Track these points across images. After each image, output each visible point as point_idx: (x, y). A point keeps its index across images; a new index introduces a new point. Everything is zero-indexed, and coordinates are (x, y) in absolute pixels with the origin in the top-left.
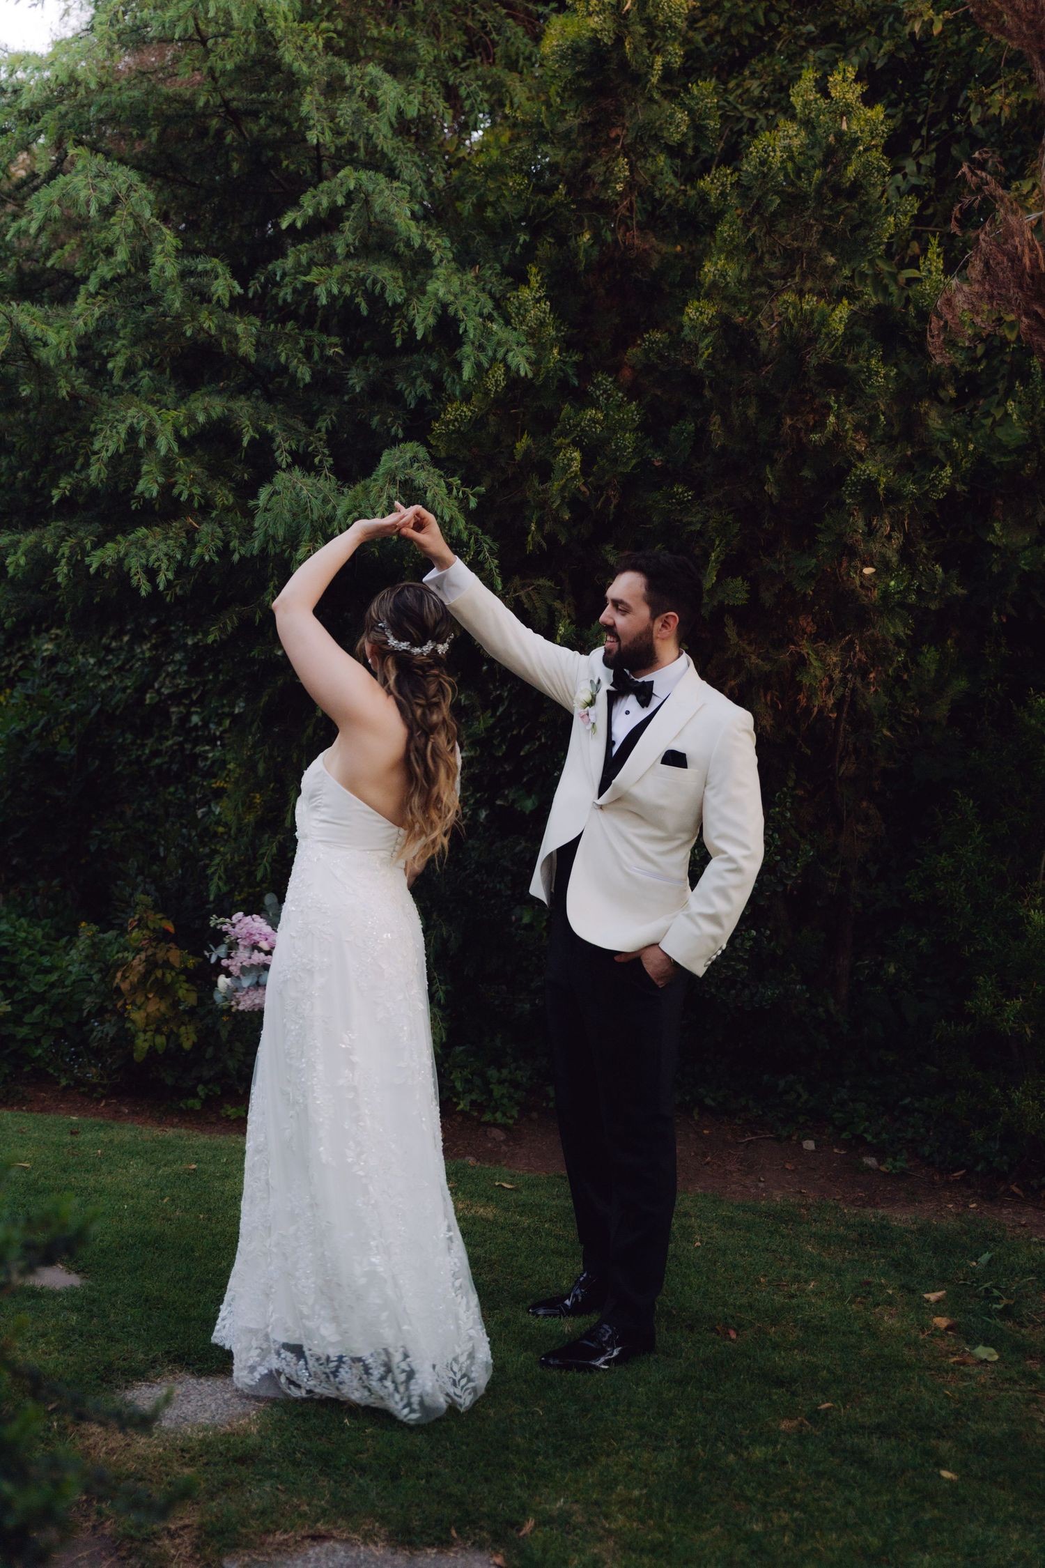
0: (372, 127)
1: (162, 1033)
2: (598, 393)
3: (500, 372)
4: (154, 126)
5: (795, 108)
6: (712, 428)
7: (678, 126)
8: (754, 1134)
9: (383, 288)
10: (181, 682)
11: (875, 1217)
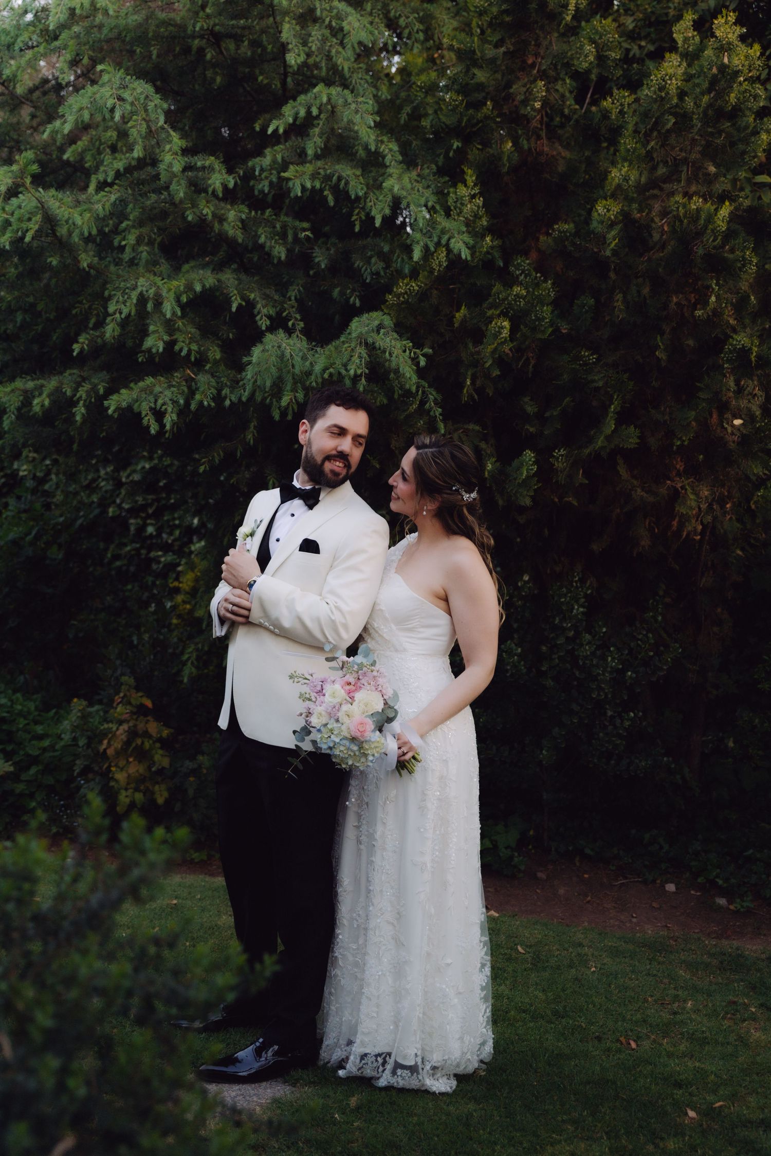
0: (334, 51)
1: (140, 791)
2: (518, 272)
3: (442, 255)
4: (154, 45)
5: (678, 44)
6: (615, 304)
7: (586, 56)
8: (626, 878)
9: (347, 183)
10: (140, 499)
11: (732, 948)
